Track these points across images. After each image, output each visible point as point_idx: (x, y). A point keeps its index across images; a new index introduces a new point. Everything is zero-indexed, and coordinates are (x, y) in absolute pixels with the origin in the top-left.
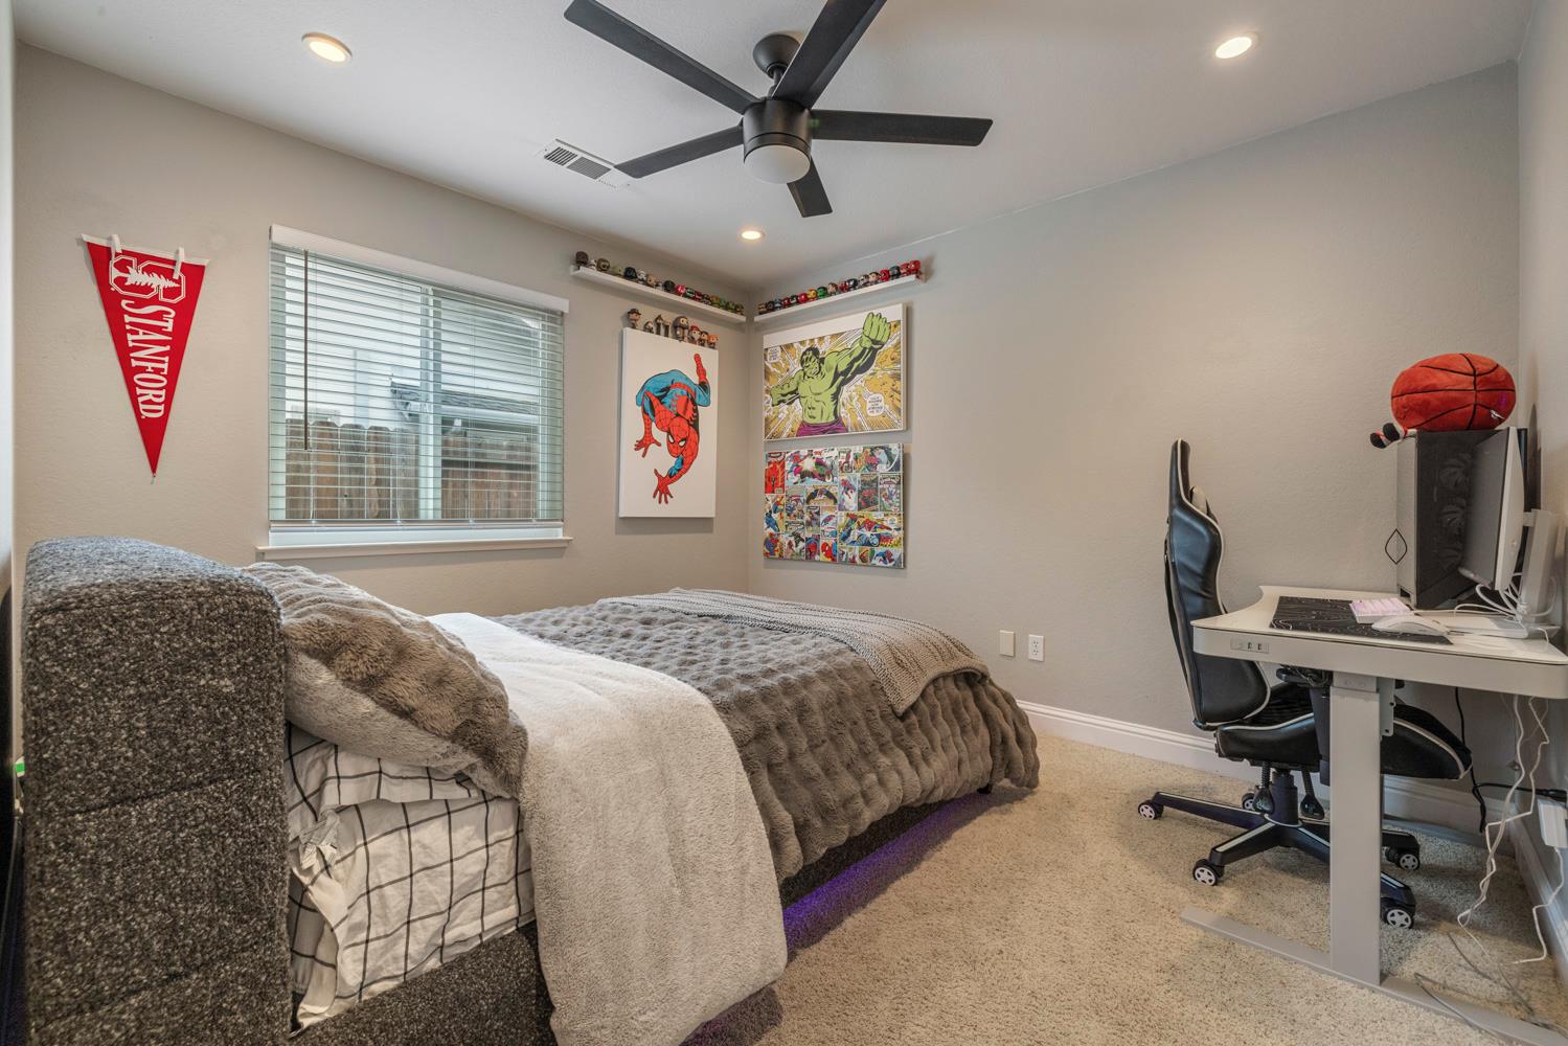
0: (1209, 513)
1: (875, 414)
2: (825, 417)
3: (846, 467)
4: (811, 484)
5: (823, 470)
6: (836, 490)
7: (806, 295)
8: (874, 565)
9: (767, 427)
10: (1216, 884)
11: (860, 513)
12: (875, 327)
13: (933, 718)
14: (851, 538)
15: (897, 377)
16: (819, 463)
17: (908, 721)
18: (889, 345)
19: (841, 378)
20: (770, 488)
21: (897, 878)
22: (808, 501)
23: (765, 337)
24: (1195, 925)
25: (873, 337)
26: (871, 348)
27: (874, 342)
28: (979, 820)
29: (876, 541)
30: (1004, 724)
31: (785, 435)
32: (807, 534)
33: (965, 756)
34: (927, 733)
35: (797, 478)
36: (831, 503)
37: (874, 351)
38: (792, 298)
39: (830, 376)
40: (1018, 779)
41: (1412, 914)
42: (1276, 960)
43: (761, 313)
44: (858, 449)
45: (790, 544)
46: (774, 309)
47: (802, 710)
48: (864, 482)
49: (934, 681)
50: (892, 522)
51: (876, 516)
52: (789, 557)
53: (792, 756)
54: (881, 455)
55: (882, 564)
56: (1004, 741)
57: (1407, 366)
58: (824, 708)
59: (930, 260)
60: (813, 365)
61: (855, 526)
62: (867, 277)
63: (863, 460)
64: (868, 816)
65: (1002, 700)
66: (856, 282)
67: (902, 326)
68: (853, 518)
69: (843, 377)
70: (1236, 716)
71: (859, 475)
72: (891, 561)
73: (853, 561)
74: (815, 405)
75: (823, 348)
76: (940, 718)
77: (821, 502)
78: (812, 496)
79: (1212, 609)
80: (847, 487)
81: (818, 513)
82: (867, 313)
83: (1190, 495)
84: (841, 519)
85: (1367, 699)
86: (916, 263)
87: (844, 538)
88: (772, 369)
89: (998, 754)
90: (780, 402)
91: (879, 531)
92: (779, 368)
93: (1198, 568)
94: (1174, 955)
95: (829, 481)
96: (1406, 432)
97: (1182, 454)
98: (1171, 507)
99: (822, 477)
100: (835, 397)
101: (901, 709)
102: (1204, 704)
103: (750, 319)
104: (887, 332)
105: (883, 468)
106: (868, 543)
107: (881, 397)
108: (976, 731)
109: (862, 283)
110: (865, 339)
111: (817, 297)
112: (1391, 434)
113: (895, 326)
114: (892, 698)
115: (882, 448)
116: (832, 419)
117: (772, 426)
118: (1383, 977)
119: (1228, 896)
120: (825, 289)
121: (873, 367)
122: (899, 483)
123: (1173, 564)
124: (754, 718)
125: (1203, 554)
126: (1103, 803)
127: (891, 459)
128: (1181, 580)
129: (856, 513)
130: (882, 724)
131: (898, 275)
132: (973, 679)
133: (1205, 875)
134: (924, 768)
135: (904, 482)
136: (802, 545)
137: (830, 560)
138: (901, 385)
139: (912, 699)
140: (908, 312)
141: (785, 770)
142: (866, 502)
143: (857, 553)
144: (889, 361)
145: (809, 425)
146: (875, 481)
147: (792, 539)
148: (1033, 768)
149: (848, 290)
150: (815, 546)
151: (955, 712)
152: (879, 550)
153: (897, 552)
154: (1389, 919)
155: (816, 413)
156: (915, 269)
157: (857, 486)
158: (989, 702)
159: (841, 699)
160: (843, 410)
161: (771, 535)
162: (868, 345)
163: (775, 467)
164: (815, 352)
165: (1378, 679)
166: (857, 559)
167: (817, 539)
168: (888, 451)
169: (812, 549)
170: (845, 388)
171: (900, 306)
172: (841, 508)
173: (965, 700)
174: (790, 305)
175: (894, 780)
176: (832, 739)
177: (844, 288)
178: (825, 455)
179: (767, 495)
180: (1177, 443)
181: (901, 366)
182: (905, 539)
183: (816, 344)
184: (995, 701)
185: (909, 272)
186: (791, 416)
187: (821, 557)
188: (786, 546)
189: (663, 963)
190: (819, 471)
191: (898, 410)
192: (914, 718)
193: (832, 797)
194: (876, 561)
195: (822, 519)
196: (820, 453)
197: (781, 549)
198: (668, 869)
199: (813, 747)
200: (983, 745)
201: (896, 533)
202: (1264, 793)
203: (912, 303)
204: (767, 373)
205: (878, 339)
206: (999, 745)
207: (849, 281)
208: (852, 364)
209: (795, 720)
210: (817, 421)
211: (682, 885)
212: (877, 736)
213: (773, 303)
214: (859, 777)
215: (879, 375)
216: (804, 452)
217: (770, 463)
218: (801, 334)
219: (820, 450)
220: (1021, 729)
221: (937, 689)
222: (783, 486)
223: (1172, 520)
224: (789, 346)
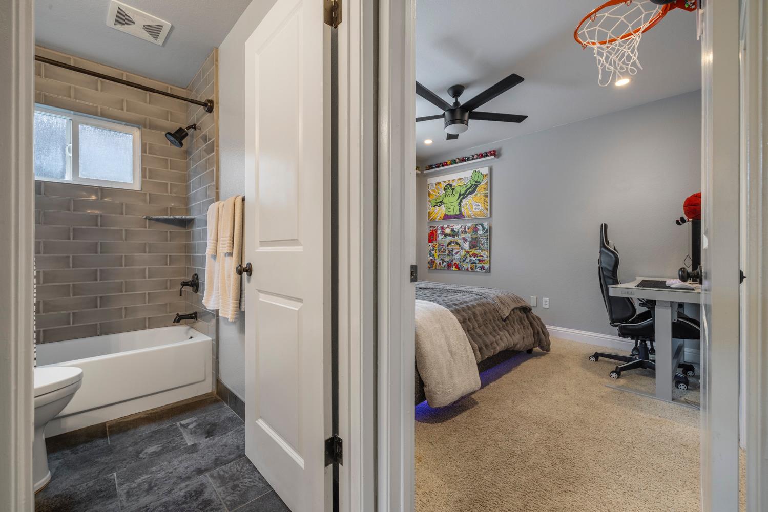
0: (615, 250)
1: (477, 211)
2: (455, 212)
3: (464, 232)
4: (449, 239)
5: (454, 233)
6: (460, 241)
7: (446, 163)
8: (477, 271)
9: (429, 216)
10: (618, 378)
11: (471, 251)
12: (477, 176)
13: (514, 322)
14: (467, 261)
15: (486, 196)
16: (452, 230)
17: (506, 322)
18: (483, 183)
19: (462, 196)
20: (430, 241)
21: (504, 374)
22: (448, 246)
23: (428, 179)
24: (610, 387)
25: (476, 180)
26: (475, 185)
27: (476, 182)
28: (529, 361)
29: (478, 262)
30: (537, 326)
31: (437, 219)
32: (447, 259)
33: (525, 336)
34: (512, 326)
35: (443, 236)
36: (458, 246)
37: (476, 186)
38: (440, 164)
39: (457, 195)
40: (543, 347)
41: (687, 385)
42: (638, 396)
43: (427, 170)
44: (469, 225)
45: (440, 263)
46: (432, 168)
47: (475, 315)
48: (472, 238)
49: (513, 310)
50: (485, 254)
51: (477, 252)
52: (439, 268)
53: (474, 328)
54: (480, 228)
55: (480, 271)
56: (538, 333)
57: (690, 195)
58: (481, 315)
59: (500, 150)
60: (450, 191)
61: (468, 256)
62: (473, 156)
63: (471, 230)
64: (498, 349)
65: (536, 319)
66: (468, 158)
67: (488, 176)
68: (468, 252)
69: (463, 196)
70: (625, 320)
71: (470, 235)
72: (484, 269)
73: (468, 270)
74: (450, 207)
75: (454, 184)
76: (516, 322)
77: (453, 246)
78: (449, 244)
79: (616, 282)
80: (465, 240)
81: (452, 251)
82: (473, 171)
83: (608, 243)
84: (462, 253)
85: (667, 309)
86: (494, 151)
87: (464, 261)
88: (432, 193)
89: (536, 337)
90: (435, 206)
91: (479, 258)
92: (435, 192)
93: (611, 269)
94: (603, 394)
95: (457, 238)
96: (688, 219)
97: (604, 228)
98: (601, 247)
99: (454, 236)
100: (460, 204)
101: (504, 317)
102: (613, 317)
103: (422, 172)
104: (482, 178)
105: (480, 232)
106: (474, 263)
107: (479, 204)
108: (528, 328)
109: (471, 159)
110: (472, 181)
111: (451, 164)
112: (683, 220)
113: (485, 176)
114: (501, 313)
115: (480, 224)
116: (458, 213)
117: (431, 215)
118: (673, 400)
119: (622, 381)
120: (455, 160)
121: (476, 192)
122: (487, 238)
123: (602, 267)
124: (461, 316)
125: (613, 263)
126: (575, 357)
127: (484, 229)
128: (604, 273)
129: (469, 250)
130: (498, 322)
131: (486, 156)
132: (526, 310)
133: (614, 375)
134: (513, 336)
135: (489, 239)
136: (445, 263)
137: (457, 269)
138: (488, 199)
139: (507, 314)
140: (491, 170)
141: (472, 332)
142: (473, 246)
143: (469, 266)
144: (483, 190)
145: (448, 215)
146: (477, 237)
147: (441, 261)
148: (549, 344)
149: (465, 161)
150: (451, 264)
151: (521, 321)
152: (480, 265)
153: (486, 266)
154: (679, 387)
155: (451, 210)
156: (494, 153)
157: (469, 239)
158: (532, 319)
159: (485, 313)
160: (463, 209)
161: (431, 259)
162: (474, 183)
163: (433, 232)
164: (451, 185)
165: (671, 302)
166: (469, 269)
167: (452, 261)
168: (483, 226)
169: (449, 265)
170: (464, 200)
171: (488, 168)
172: (462, 249)
173: (524, 318)
174: (439, 167)
175: (505, 339)
176: (484, 325)
177: (463, 160)
178: (455, 227)
179: (430, 244)
180: (602, 224)
181: (488, 192)
182: (490, 261)
183: (451, 182)
184: (534, 319)
185: (491, 155)
186: (440, 211)
187: (454, 268)
188: (438, 264)
189: (451, 377)
190: (452, 234)
191: (487, 209)
192: (508, 321)
193: (488, 342)
194: (478, 270)
195: (454, 253)
196: (453, 226)
197: (436, 265)
198: (449, 353)
199: (479, 327)
200: (531, 334)
201: (486, 258)
202: (636, 348)
203: (492, 166)
204: (429, 194)
205: (478, 181)
206: (536, 334)
207: (465, 157)
208: (467, 190)
209: (473, 318)
210: (452, 213)
211: (453, 358)
212: (498, 326)
213: (432, 166)
214: (495, 337)
215: (478, 195)
216: (446, 226)
217: (430, 230)
218: (444, 179)
219: (453, 225)
220: (543, 330)
221: (514, 313)
222: (436, 240)
223: (601, 252)
224: (439, 183)
